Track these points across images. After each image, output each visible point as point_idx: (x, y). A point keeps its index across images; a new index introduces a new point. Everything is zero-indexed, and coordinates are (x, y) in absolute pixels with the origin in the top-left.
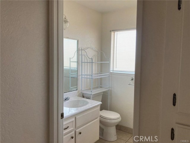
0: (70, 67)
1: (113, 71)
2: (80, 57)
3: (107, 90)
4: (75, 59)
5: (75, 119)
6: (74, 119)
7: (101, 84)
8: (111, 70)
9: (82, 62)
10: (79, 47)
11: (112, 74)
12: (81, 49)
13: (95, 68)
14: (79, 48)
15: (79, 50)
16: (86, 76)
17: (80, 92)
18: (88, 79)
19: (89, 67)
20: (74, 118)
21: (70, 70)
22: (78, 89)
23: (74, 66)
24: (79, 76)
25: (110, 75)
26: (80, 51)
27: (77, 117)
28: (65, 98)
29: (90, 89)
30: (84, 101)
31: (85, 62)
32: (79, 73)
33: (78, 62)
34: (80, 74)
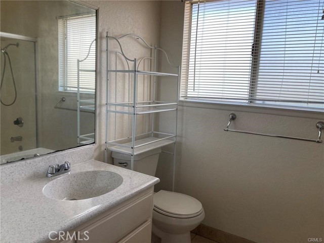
1: (186, 97)
2: (104, 55)
3: (171, 142)
4: (91, 64)
7: (156, 128)
8: (181, 95)
9: (108, 71)
10: (100, 30)
11: (185, 104)
12: (105, 35)
13: (143, 90)
14: (101, 33)
15: (101, 38)
16: (119, 109)
17: (103, 148)
18: (126, 116)
19: (127, 86)
21: (79, 95)
22: (97, 141)
24: (101, 106)
25: (179, 108)
28: (57, 168)
29: (129, 140)
31: (116, 71)
32: (100, 101)
33: (97, 72)
34: (104, 102)
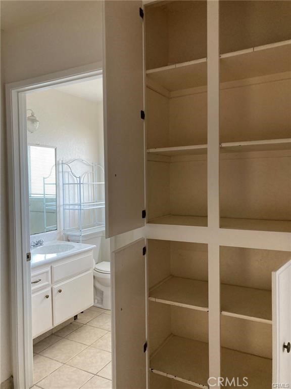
0: (44, 194)
2: (61, 175)
4: (53, 179)
5: (51, 269)
6: (49, 269)
9: (63, 184)
10: (57, 160)
12: (61, 162)
14: (58, 162)
15: (59, 164)
16: (71, 207)
17: (62, 233)
18: (77, 211)
20: (50, 267)
21: (45, 200)
22: (58, 229)
23: (51, 191)
24: (60, 206)
26: (61, 166)
27: (55, 266)
28: (36, 242)
30: (68, 245)
31: (69, 184)
32: (59, 203)
33: (57, 184)
34: (62, 203)
